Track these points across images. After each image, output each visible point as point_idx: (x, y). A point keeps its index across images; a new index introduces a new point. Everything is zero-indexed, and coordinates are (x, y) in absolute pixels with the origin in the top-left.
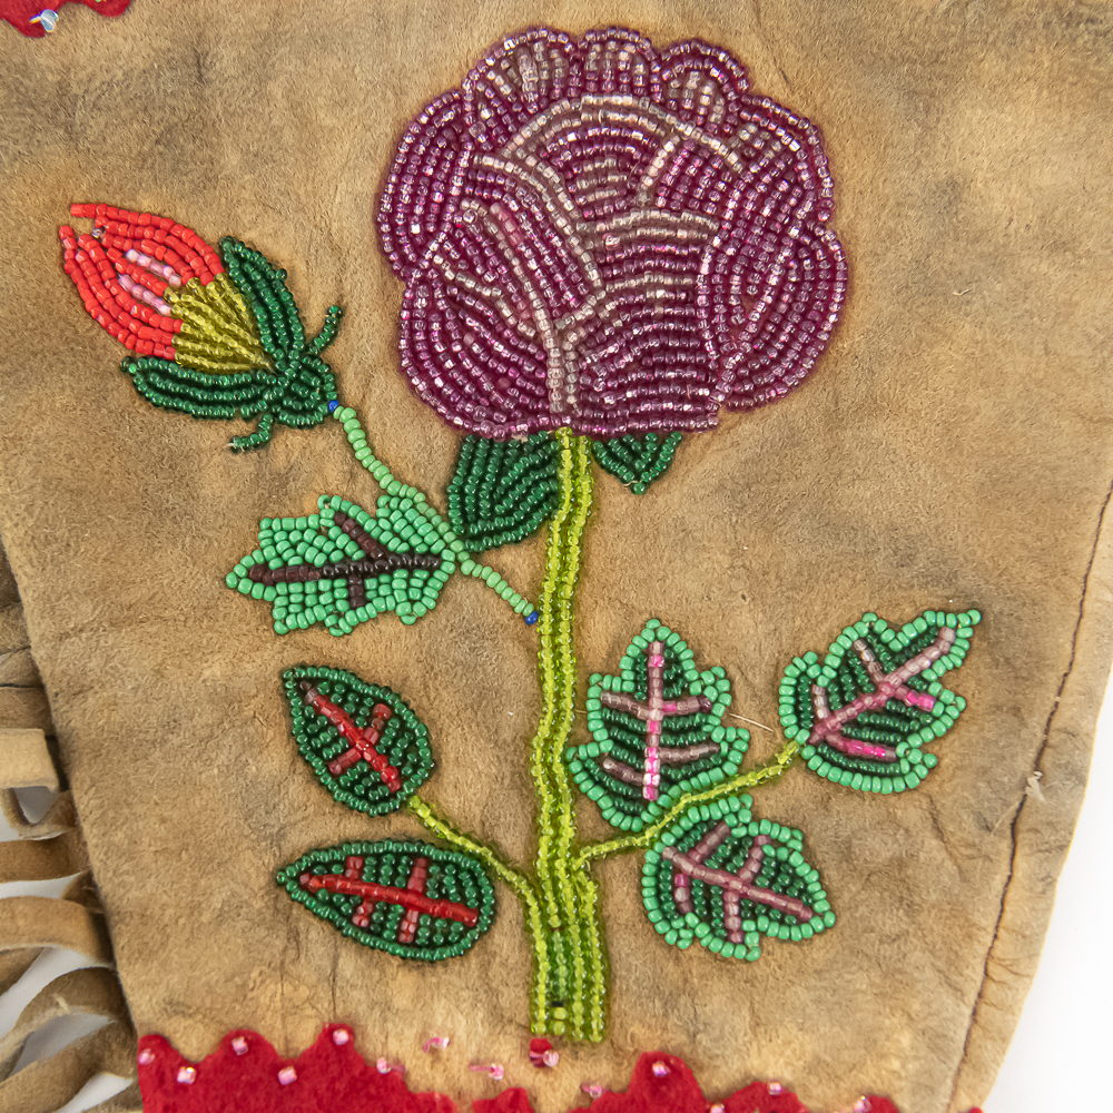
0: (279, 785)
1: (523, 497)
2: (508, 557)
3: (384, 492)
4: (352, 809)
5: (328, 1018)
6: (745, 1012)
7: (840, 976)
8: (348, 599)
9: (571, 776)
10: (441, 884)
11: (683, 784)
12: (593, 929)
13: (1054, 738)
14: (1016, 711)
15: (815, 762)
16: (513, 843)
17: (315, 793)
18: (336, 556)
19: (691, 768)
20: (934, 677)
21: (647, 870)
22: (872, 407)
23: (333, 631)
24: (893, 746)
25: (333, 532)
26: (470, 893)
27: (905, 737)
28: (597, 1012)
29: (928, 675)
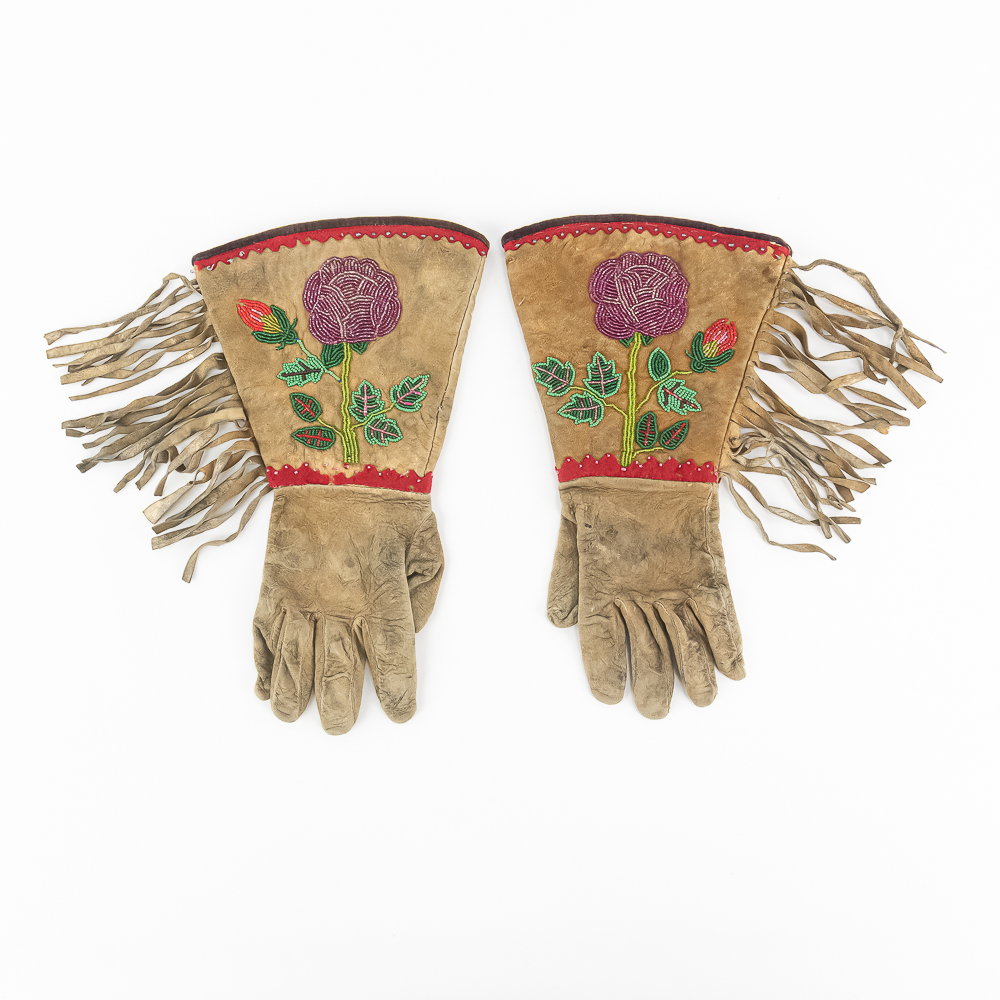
0: (291, 417)
1: (337, 356)
2: (334, 369)
3: (308, 357)
4: (306, 421)
5: (303, 462)
6: (386, 456)
7: (404, 448)
8: (302, 379)
9: (349, 412)
10: (324, 434)
11: (372, 412)
12: (355, 441)
13: (445, 399)
14: (437, 394)
15: (398, 407)
16: (338, 426)
17: (298, 418)
18: (299, 370)
19: (373, 409)
20: (421, 388)
21: (365, 429)
22: (407, 334)
23: (300, 386)
24: (413, 402)
25: (298, 366)
26: (330, 436)
27: (415, 400)
28: (357, 458)
29: (419, 388)
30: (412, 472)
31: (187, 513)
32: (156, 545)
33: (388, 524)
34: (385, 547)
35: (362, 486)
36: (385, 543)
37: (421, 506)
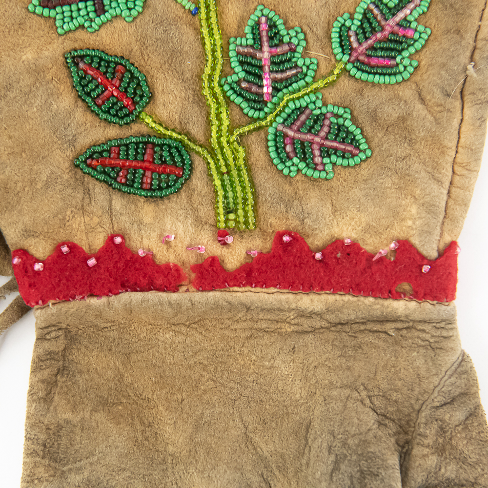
0: (70, 114)
4: (110, 122)
5: (110, 232)
6: (329, 205)
7: (376, 180)
8: (95, 11)
9: (224, 93)
10: (162, 156)
11: (285, 91)
12: (244, 171)
13: (480, 44)
14: (458, 32)
15: (353, 71)
17: (89, 117)
19: (288, 82)
20: (413, 19)
21: (270, 137)
23: (89, 30)
24: (394, 58)
26: (177, 159)
27: (400, 52)
28: (251, 214)
29: (410, 18)
33: (347, 392)
34: (346, 456)
35: (272, 290)
36: (344, 444)
37: (433, 336)
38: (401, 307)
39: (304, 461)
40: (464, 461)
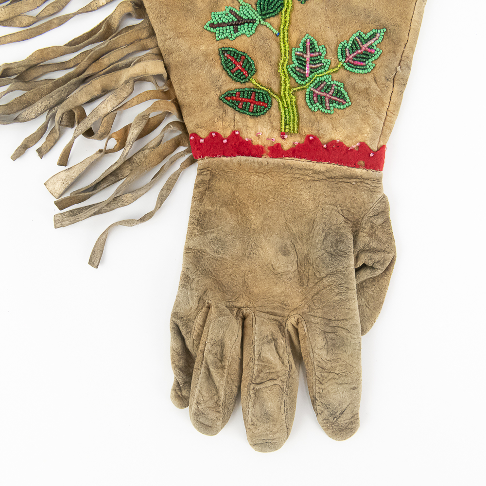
0: (220, 76)
1: (275, 4)
2: (272, 20)
3: (241, 5)
4: (237, 81)
5: (233, 129)
6: (331, 125)
7: (353, 116)
8: (234, 31)
9: (288, 72)
10: (259, 97)
11: (315, 73)
12: (295, 107)
13: (403, 58)
14: (394, 52)
15: (346, 67)
16: (275, 88)
17: (228, 78)
18: (230, 20)
19: (317, 69)
20: (374, 45)
21: (307, 93)
23: (230, 39)
24: (365, 62)
25: (230, 15)
26: (265, 99)
27: (368, 59)
28: (296, 126)
29: (373, 45)
30: (363, 145)
31: (96, 187)
32: (59, 223)
33: (332, 207)
34: (330, 233)
35: (303, 160)
36: (330, 228)
37: (371, 186)
38: (359, 171)
39: (311, 235)
40: (381, 241)
